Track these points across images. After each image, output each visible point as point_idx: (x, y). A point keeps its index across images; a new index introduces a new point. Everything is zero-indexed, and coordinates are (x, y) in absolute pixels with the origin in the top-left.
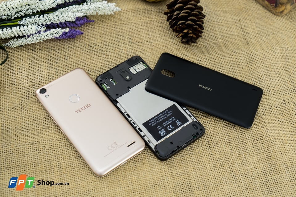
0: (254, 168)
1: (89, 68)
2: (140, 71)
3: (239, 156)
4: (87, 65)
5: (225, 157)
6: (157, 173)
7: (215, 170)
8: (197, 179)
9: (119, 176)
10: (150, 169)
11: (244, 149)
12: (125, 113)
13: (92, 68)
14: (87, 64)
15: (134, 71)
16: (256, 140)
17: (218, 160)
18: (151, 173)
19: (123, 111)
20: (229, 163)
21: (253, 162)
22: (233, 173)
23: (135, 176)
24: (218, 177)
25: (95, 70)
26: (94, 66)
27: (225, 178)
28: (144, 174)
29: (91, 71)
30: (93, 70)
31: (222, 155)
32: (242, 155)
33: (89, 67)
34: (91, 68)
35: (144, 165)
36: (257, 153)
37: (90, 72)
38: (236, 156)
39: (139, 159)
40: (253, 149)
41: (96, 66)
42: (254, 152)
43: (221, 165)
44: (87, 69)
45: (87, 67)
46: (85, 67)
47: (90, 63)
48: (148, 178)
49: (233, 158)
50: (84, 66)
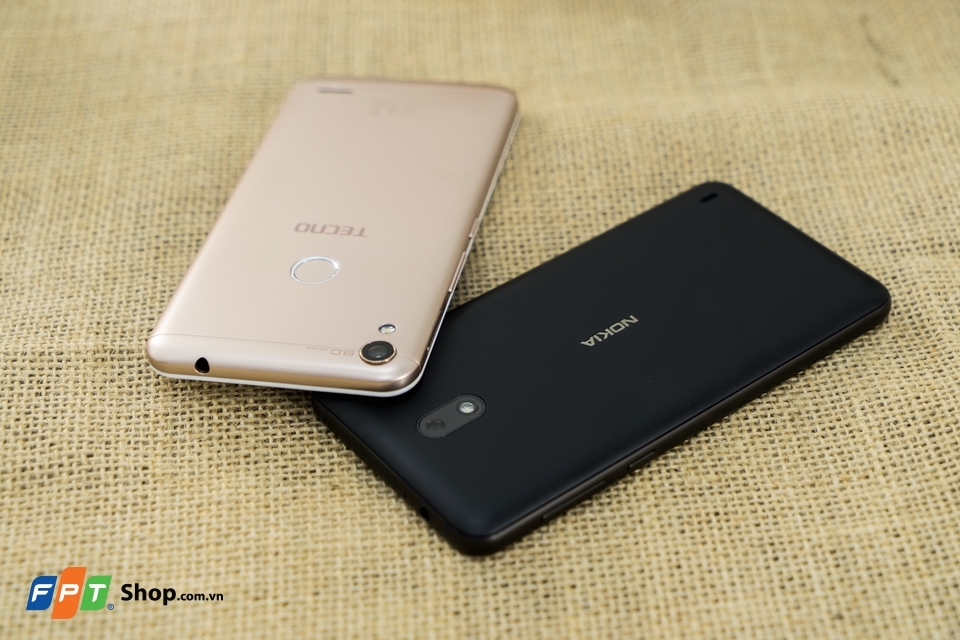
0: (882, 535)
3: (813, 485)
5: (741, 481)
6: (392, 530)
7: (683, 532)
8: (586, 564)
9: (204, 528)
10: (362, 512)
11: (838, 458)
16: (901, 423)
17: (707, 492)
18: (361, 525)
20: (760, 508)
21: (882, 507)
22: (773, 549)
23: (280, 534)
24: (694, 561)
27: (730, 570)
28: (324, 527)
31: (729, 475)
32: (827, 480)
35: (337, 492)
36: (902, 475)
38: (799, 484)
39: (318, 469)
40: (884, 456)
42: (890, 470)
43: (717, 514)
48: (339, 545)
49: (780, 491)
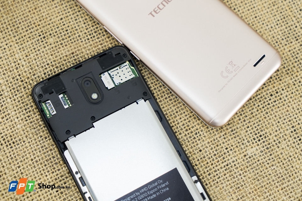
1: (40, 30)
2: (122, 82)
4: (33, 26)
12: (77, 173)
13: (45, 28)
14: (32, 23)
15: (108, 82)
19: (74, 169)
25: (51, 32)
26: (47, 23)
29: (45, 35)
30: (48, 34)
33: (38, 27)
34: (43, 29)
37: (44, 37)
41: (50, 22)
44: (37, 32)
45: (35, 28)
46: (32, 30)
47: (38, 20)
50: (28, 28)
